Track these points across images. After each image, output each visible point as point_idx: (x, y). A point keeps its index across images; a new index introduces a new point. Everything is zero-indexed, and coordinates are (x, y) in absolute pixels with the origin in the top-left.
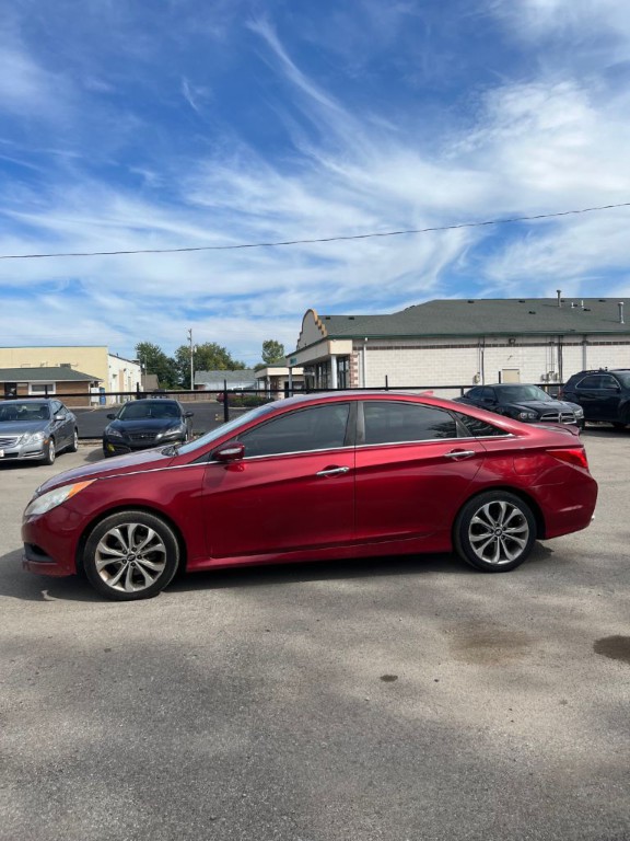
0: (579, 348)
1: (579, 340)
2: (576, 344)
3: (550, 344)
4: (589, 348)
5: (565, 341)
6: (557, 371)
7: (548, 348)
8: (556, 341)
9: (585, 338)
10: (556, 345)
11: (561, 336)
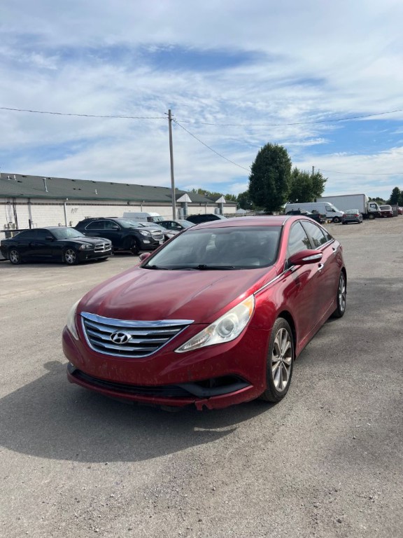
0: (26, 206)
1: (26, 201)
2: (24, 204)
3: (8, 203)
4: (32, 207)
5: (17, 201)
6: (14, 222)
7: (7, 206)
8: (11, 201)
9: (29, 200)
10: (11, 204)
11: (14, 198)
